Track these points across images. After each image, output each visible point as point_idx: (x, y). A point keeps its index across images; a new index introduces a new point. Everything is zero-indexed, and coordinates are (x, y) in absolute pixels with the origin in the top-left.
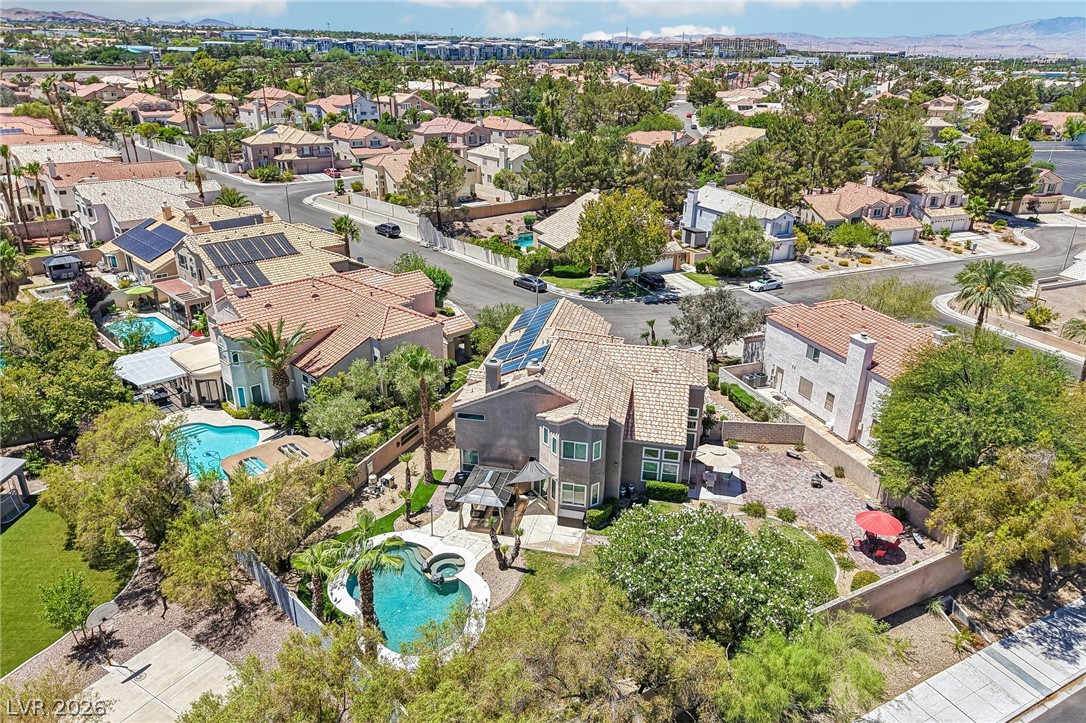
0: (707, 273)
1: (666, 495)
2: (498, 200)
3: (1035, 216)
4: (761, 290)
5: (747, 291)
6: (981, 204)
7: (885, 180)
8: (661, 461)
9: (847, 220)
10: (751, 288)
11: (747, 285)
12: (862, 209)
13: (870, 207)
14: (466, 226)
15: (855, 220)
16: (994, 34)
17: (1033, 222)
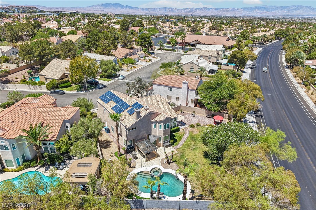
0: (103, 78)
1: (176, 131)
2: (7, 67)
3: (153, 51)
4: (122, 79)
5: (118, 80)
6: (146, 50)
7: (124, 46)
8: (173, 123)
9: (124, 58)
10: (119, 79)
11: (117, 79)
12: (126, 54)
13: (128, 53)
14: (6, 79)
15: (126, 57)
16: (93, 7)
17: (153, 53)
